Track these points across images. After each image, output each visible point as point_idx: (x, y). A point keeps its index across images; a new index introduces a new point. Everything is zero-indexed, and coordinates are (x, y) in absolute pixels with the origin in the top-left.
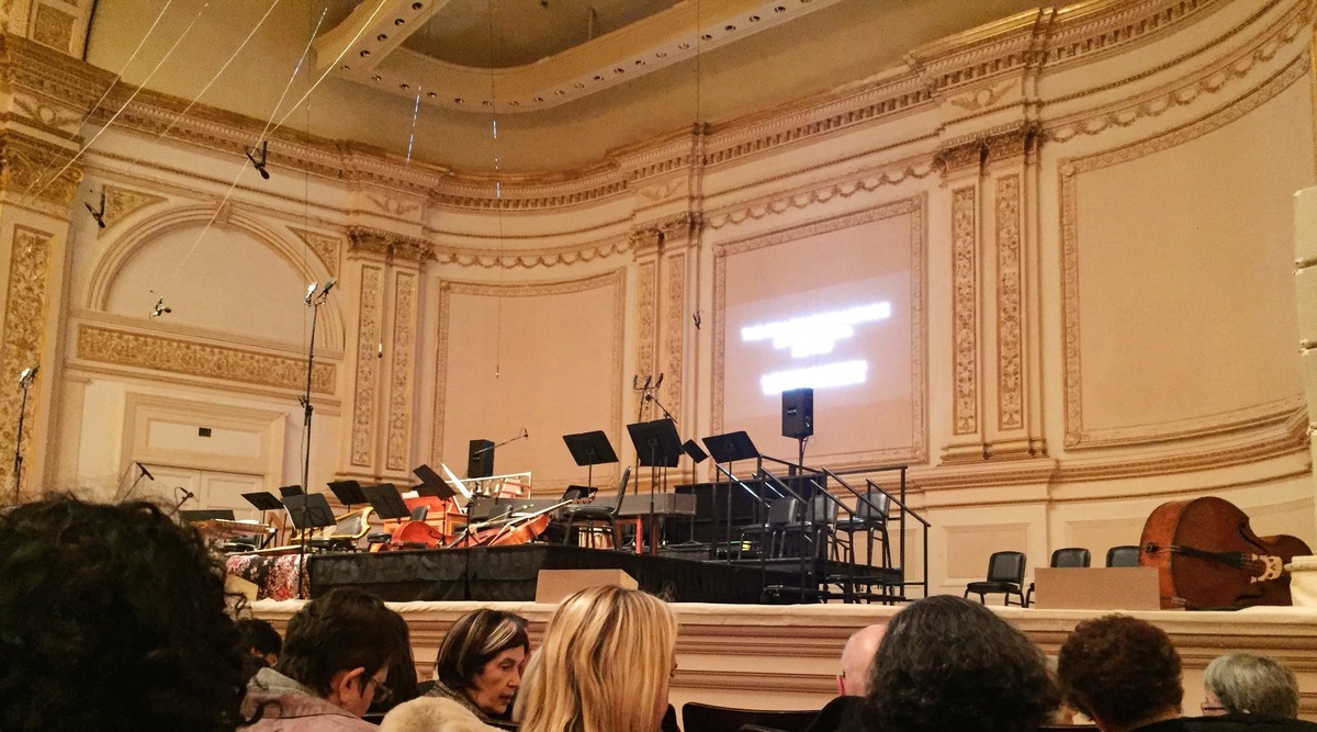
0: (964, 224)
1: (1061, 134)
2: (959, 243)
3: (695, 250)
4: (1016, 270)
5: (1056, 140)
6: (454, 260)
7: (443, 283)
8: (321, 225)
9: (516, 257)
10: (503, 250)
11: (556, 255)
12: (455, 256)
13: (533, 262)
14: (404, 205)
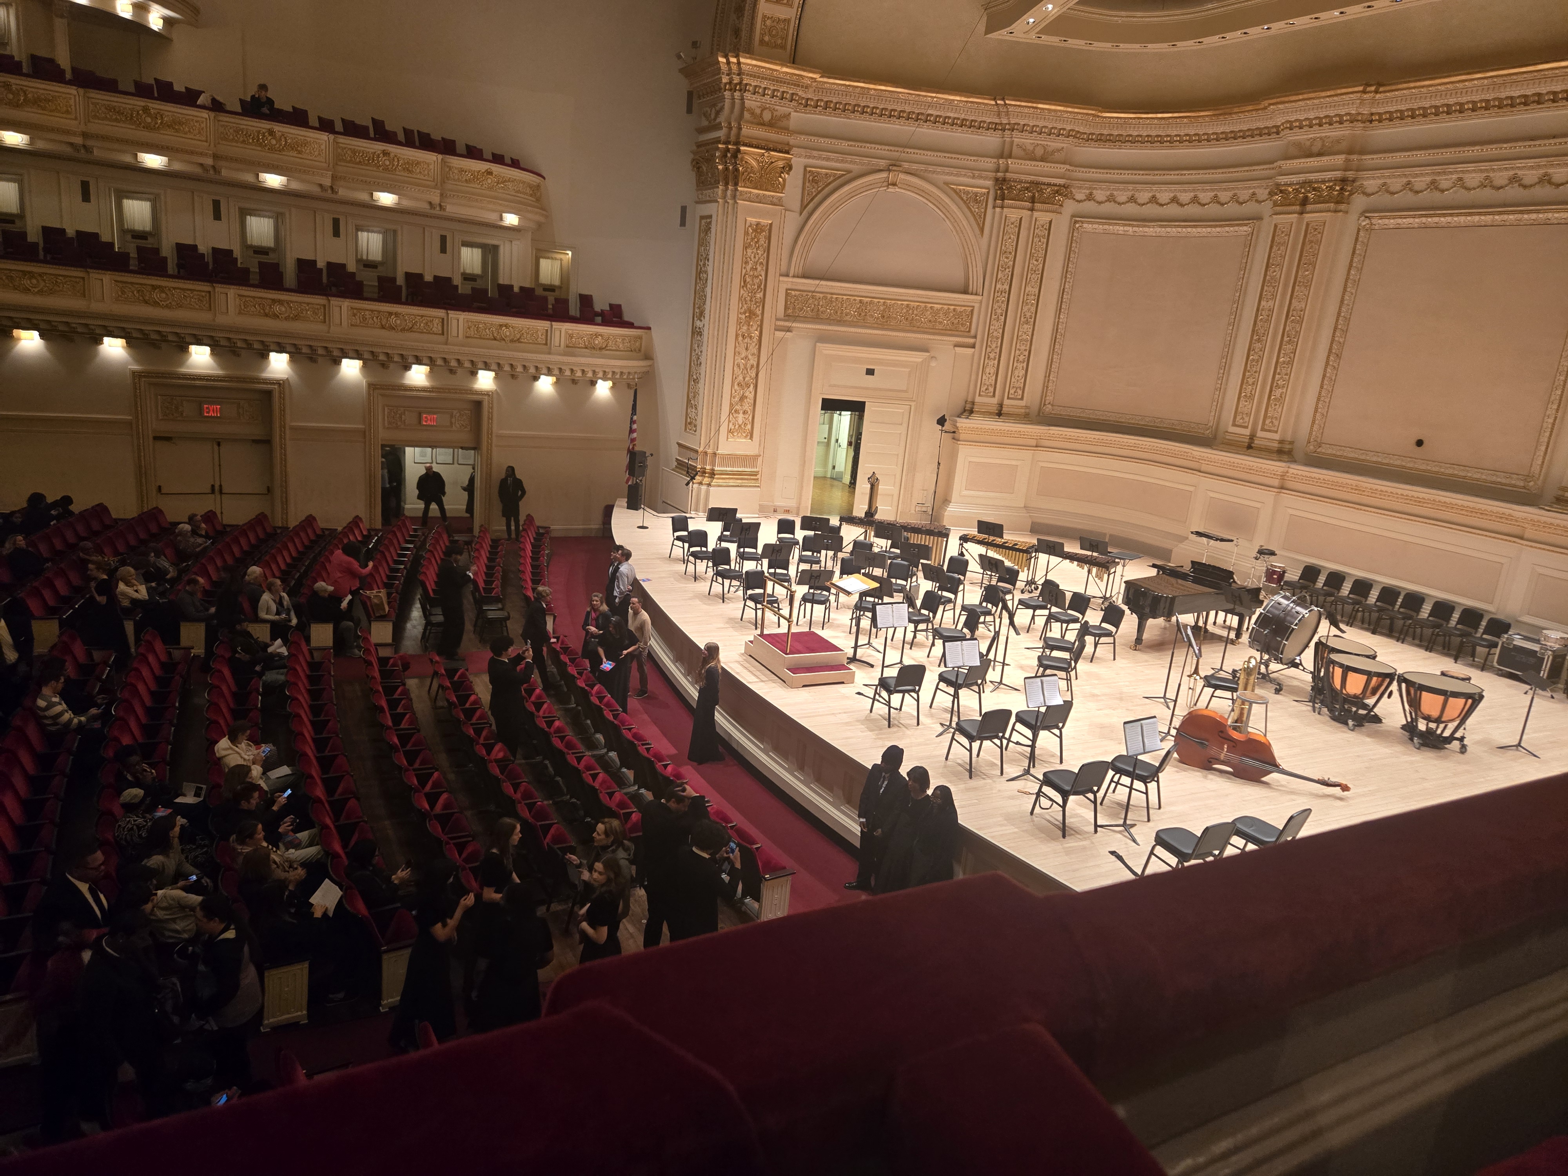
3: (1339, 215)
6: (1090, 197)
7: (1076, 222)
8: (973, 177)
9: (1151, 194)
10: (1139, 186)
11: (1192, 194)
12: (1091, 194)
13: (1167, 201)
14: (1050, 149)
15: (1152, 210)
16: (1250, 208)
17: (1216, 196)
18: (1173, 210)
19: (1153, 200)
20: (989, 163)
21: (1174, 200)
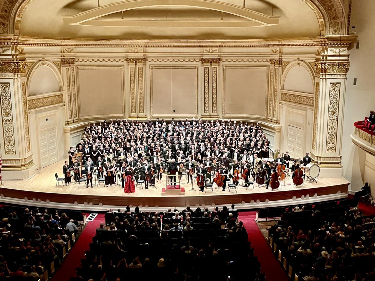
0: (207, 75)
1: (223, 60)
2: (206, 78)
3: (145, 66)
4: (216, 85)
5: (223, 61)
6: (78, 60)
7: (78, 67)
8: (57, 59)
9: (92, 59)
10: (89, 57)
11: (103, 59)
12: (78, 59)
13: (97, 60)
14: (71, 49)
15: (93, 63)
16: (120, 63)
17: (109, 59)
18: (98, 63)
19: (93, 60)
20: (60, 55)
21: (98, 60)
